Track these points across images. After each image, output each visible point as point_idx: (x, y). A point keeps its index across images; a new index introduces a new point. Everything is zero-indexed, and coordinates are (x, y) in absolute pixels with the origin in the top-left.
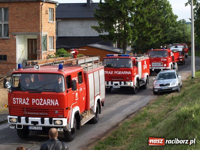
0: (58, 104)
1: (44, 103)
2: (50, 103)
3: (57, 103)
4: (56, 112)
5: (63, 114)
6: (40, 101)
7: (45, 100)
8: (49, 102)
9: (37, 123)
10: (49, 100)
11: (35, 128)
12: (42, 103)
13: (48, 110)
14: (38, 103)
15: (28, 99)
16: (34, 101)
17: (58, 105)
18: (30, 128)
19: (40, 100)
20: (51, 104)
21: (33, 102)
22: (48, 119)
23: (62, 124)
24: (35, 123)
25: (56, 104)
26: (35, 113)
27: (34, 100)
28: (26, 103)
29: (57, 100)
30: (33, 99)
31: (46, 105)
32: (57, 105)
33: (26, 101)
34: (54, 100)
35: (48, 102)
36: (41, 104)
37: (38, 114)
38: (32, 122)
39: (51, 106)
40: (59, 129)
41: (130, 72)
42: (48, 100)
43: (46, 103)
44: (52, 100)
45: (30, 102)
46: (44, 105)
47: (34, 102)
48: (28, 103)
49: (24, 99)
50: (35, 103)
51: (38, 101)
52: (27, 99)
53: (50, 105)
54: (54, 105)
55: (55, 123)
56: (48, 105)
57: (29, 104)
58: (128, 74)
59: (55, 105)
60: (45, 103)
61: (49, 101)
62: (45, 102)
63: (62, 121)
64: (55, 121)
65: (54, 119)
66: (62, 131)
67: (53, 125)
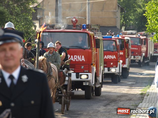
0: (84, 59)
2: (77, 59)
5: (89, 69)
7: (72, 56)
8: (76, 58)
22: (75, 74)
23: (88, 78)
25: (82, 59)
31: (73, 61)
35: (75, 58)
39: (78, 62)
41: (114, 56)
42: (75, 56)
53: (77, 60)
54: (80, 60)
55: (81, 77)
56: (74, 61)
58: (112, 58)
61: (76, 57)
63: (87, 75)
64: (81, 75)
65: (80, 74)
66: (88, 84)
67: (79, 79)
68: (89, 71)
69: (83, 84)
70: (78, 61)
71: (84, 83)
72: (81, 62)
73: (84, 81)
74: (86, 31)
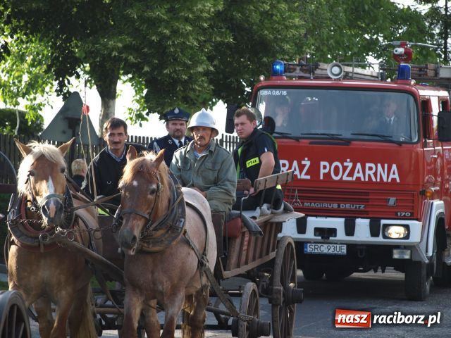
0: (397, 176)
1: (356, 175)
2: (375, 174)
3: (394, 173)
4: (392, 201)
5: (413, 208)
6: (345, 168)
7: (359, 165)
8: (371, 173)
9: (333, 232)
10: (372, 165)
11: (324, 249)
12: (351, 174)
13: (367, 194)
14: (337, 174)
15: (307, 163)
16: (325, 168)
17: (398, 180)
18: (310, 249)
19: (345, 164)
20: (376, 178)
21: (322, 171)
22: (367, 221)
23: (407, 237)
24: (326, 233)
25: (392, 176)
26: (325, 205)
27: (327, 164)
28: (301, 173)
29: (394, 167)
30: (322, 163)
31: (363, 179)
32: (394, 180)
33: (301, 167)
34: (386, 165)
35: (367, 172)
36: (345, 178)
37: (335, 206)
38: (318, 231)
39: (376, 183)
40: (399, 250)
42: (368, 165)
43: (361, 175)
44: (379, 165)
45: (314, 170)
46: (354, 179)
47: (326, 171)
48: (306, 174)
49: (295, 163)
50: (327, 175)
51: (337, 168)
52: (303, 162)
53: (374, 180)
54: (385, 180)
55: (386, 234)
56: (367, 180)
57: (308, 177)
59: (390, 180)
60: (358, 175)
61: (370, 169)
62: (358, 172)
63: (407, 227)
64: (387, 226)
65: (383, 222)
66: (407, 257)
67: (380, 239)
68: (412, 214)
69: (391, 254)
70: (378, 180)
71: (395, 251)
72: (387, 183)
73: (397, 247)
74: (409, 84)
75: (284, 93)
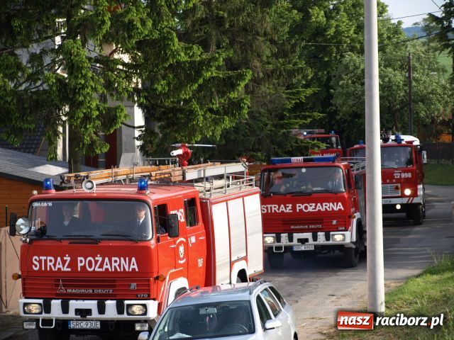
0: (136, 267)
1: (105, 267)
2: (119, 266)
3: (133, 265)
4: (133, 285)
5: (149, 290)
6: (96, 262)
7: (107, 259)
8: (116, 265)
9: (89, 312)
10: (117, 259)
11: (83, 325)
12: (101, 266)
13: (114, 281)
14: (90, 267)
15: (68, 259)
16: (81, 262)
17: (137, 270)
18: (72, 325)
19: (97, 258)
20: (120, 268)
21: (80, 265)
22: (114, 302)
23: (145, 314)
24: (84, 313)
25: (132, 267)
26: (83, 291)
27: (82, 259)
28: (63, 266)
29: (133, 260)
30: (79, 259)
31: (110, 270)
32: (134, 269)
33: (64, 262)
34: (127, 259)
35: (113, 264)
36: (97, 269)
37: (91, 291)
38: (78, 311)
39: (121, 272)
40: (140, 324)
42: (113, 259)
43: (109, 267)
44: (122, 259)
45: (73, 264)
46: (104, 270)
47: (83, 264)
48: (67, 267)
49: (59, 259)
50: (84, 268)
51: (90, 262)
52: (65, 258)
53: (119, 270)
54: (127, 270)
55: (130, 311)
56: (113, 270)
57: (69, 270)
59: (130, 270)
60: (107, 267)
61: (116, 261)
62: (107, 265)
63: (145, 306)
65: (126, 302)
67: (125, 316)
68: (149, 295)
70: (122, 270)
71: (137, 325)
72: (129, 272)
75: (50, 204)
